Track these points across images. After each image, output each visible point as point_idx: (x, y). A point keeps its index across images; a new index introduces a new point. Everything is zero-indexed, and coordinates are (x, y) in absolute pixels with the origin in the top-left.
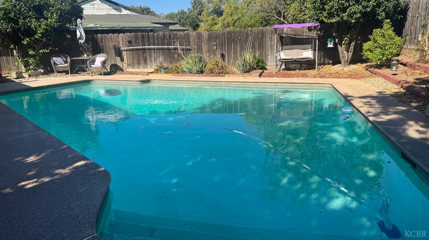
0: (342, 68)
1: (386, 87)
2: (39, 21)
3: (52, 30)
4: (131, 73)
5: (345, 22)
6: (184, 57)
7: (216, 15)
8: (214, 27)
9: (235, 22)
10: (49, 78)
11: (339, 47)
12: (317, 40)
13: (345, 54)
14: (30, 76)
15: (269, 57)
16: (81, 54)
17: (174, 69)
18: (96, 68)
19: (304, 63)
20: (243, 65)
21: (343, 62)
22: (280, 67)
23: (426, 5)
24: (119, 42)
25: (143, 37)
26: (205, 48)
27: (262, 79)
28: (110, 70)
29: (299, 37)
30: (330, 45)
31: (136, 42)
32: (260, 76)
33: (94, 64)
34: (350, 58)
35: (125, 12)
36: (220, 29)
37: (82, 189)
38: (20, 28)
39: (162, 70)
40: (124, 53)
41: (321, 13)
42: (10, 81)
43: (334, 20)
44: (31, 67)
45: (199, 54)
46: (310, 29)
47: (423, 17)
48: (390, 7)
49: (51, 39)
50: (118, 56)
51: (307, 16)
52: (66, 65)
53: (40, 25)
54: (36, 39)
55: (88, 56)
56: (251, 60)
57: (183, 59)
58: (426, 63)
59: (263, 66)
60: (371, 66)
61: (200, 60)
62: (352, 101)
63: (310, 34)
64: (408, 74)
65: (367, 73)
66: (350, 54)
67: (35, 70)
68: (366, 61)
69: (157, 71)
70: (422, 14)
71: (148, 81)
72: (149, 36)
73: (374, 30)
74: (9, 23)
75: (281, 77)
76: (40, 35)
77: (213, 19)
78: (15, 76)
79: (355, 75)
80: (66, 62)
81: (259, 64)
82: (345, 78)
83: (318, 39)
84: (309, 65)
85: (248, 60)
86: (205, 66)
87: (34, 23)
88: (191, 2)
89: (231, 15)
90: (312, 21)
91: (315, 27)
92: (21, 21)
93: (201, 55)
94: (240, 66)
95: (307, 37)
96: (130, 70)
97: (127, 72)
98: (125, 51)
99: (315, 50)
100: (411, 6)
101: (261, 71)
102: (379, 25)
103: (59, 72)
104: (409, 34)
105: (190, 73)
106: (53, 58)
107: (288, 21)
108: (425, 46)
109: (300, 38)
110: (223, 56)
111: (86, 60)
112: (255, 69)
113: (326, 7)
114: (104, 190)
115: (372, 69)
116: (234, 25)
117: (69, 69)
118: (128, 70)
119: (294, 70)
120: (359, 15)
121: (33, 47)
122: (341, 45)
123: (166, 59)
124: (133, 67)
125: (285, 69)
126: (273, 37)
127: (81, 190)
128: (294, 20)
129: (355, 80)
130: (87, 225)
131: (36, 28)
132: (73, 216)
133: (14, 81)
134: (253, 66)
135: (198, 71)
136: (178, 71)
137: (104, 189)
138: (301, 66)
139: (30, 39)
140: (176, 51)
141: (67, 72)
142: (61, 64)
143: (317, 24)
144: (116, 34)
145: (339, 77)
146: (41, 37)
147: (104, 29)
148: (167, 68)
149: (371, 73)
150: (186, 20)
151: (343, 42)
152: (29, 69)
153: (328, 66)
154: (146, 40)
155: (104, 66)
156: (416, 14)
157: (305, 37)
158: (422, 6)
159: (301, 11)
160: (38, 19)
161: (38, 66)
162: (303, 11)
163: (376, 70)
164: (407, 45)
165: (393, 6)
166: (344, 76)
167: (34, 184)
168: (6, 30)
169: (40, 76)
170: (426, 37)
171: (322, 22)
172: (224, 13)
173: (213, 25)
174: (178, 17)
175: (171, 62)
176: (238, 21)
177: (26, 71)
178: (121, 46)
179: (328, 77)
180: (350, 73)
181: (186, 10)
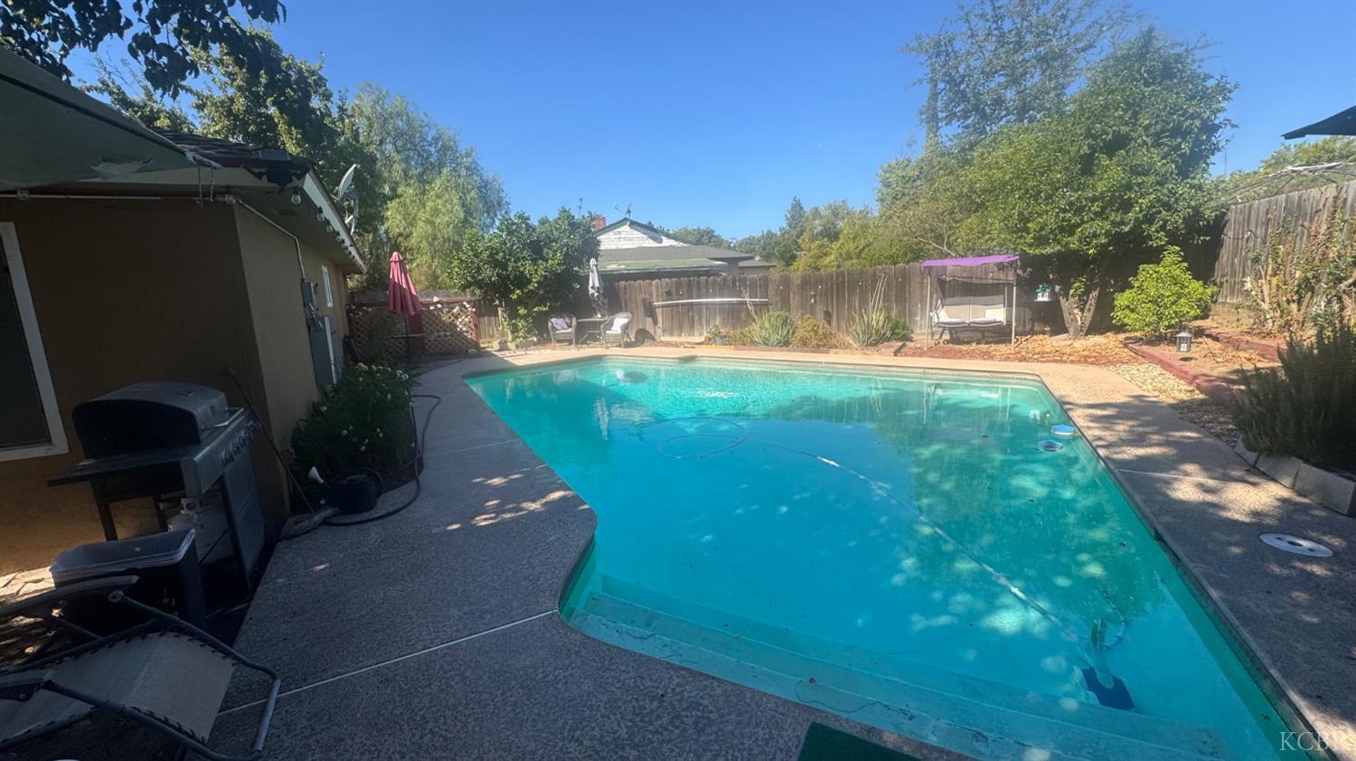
0: (1069, 342)
1: (1160, 385)
2: (535, 264)
3: (553, 277)
4: (668, 344)
5: (1075, 252)
6: (756, 317)
7: (826, 240)
8: (822, 259)
9: (863, 250)
10: (543, 351)
11: (1063, 301)
12: (1015, 288)
13: (1076, 315)
14: (517, 347)
15: (918, 318)
16: (592, 312)
17: (738, 338)
18: (612, 335)
19: (989, 331)
20: (864, 333)
21: (1071, 330)
22: (940, 338)
23: (1267, 213)
24: (651, 295)
25: (690, 284)
26: (794, 300)
27: (900, 361)
28: (636, 338)
29: (978, 282)
30: (1043, 297)
31: (678, 293)
32: (896, 353)
33: (610, 330)
34: (1087, 323)
35: (667, 242)
36: (834, 263)
37: (553, 537)
38: (508, 275)
39: (718, 339)
40: (659, 311)
41: (1021, 237)
42: (489, 354)
43: (1049, 250)
44: (521, 334)
45: (782, 313)
46: (1001, 267)
47: (1259, 240)
48: (1176, 222)
49: (550, 290)
50: (649, 317)
51: (994, 243)
52: (570, 330)
53: (536, 271)
54: (530, 291)
55: (603, 316)
56: (881, 323)
57: (754, 320)
58: (1264, 337)
59: (905, 335)
60: (1138, 340)
61: (785, 322)
62: (1071, 413)
63: (1002, 276)
64: (1219, 360)
65: (1126, 353)
66: (1089, 315)
67: (525, 338)
68: (1121, 328)
69: (708, 341)
70: (1258, 233)
71: (692, 359)
72: (699, 282)
73: (1141, 267)
74: (495, 268)
75: (938, 357)
76: (536, 285)
77: (821, 246)
78: (498, 347)
79: (1095, 357)
80: (570, 326)
81: (897, 331)
82: (1072, 362)
83: (1017, 285)
84: (998, 334)
85: (874, 323)
86: (793, 333)
87: (528, 268)
88: (786, 216)
89: (854, 238)
90: (1005, 251)
91: (1011, 264)
92: (511, 265)
93: (787, 314)
94: (858, 334)
95: (996, 282)
96: (666, 338)
97: (661, 341)
98: (659, 307)
99: (1010, 305)
100: (1231, 216)
101: (900, 344)
102: (1155, 256)
103: (559, 341)
104: (1229, 272)
105: (767, 345)
106: (552, 320)
107: (956, 251)
108: (1263, 301)
109: (980, 284)
110: (828, 315)
111: (601, 323)
112: (888, 340)
113: (1030, 225)
114: (582, 543)
115: (1136, 347)
116: (858, 256)
117: (573, 337)
118: (662, 339)
119: (968, 343)
120: (1103, 240)
121: (527, 303)
122: (1066, 296)
123: (726, 321)
124: (671, 335)
125: (948, 342)
126: (925, 281)
127: (551, 539)
128: (968, 250)
129: (1095, 368)
130: (547, 594)
131: (531, 275)
132: (531, 578)
133: (496, 356)
134: (885, 334)
135: (780, 343)
136: (746, 342)
137: (583, 541)
138: (984, 337)
139: (522, 291)
140: (745, 306)
141: (570, 342)
142: (564, 329)
143: (1014, 259)
144: (648, 281)
145: (1062, 361)
146: (536, 288)
147: (631, 272)
148: (725, 337)
149: (1133, 354)
150: (773, 248)
151: (1072, 291)
152: (517, 337)
153: (1041, 337)
154: (694, 289)
155: (625, 333)
156: (1243, 233)
157: (990, 281)
158: (1258, 215)
159: (983, 234)
160: (534, 261)
161: (529, 331)
162: (989, 233)
163: (1145, 348)
164: (1226, 297)
165: (1184, 219)
166: (1072, 358)
167: (491, 522)
168: (490, 279)
169: (532, 347)
170: (1263, 281)
171: (1024, 253)
172: (841, 236)
173: (821, 257)
174: (762, 243)
175: (734, 327)
176: (866, 250)
177: (513, 340)
178: (655, 300)
179: (1037, 360)
180: (1086, 353)
181: (776, 230)
